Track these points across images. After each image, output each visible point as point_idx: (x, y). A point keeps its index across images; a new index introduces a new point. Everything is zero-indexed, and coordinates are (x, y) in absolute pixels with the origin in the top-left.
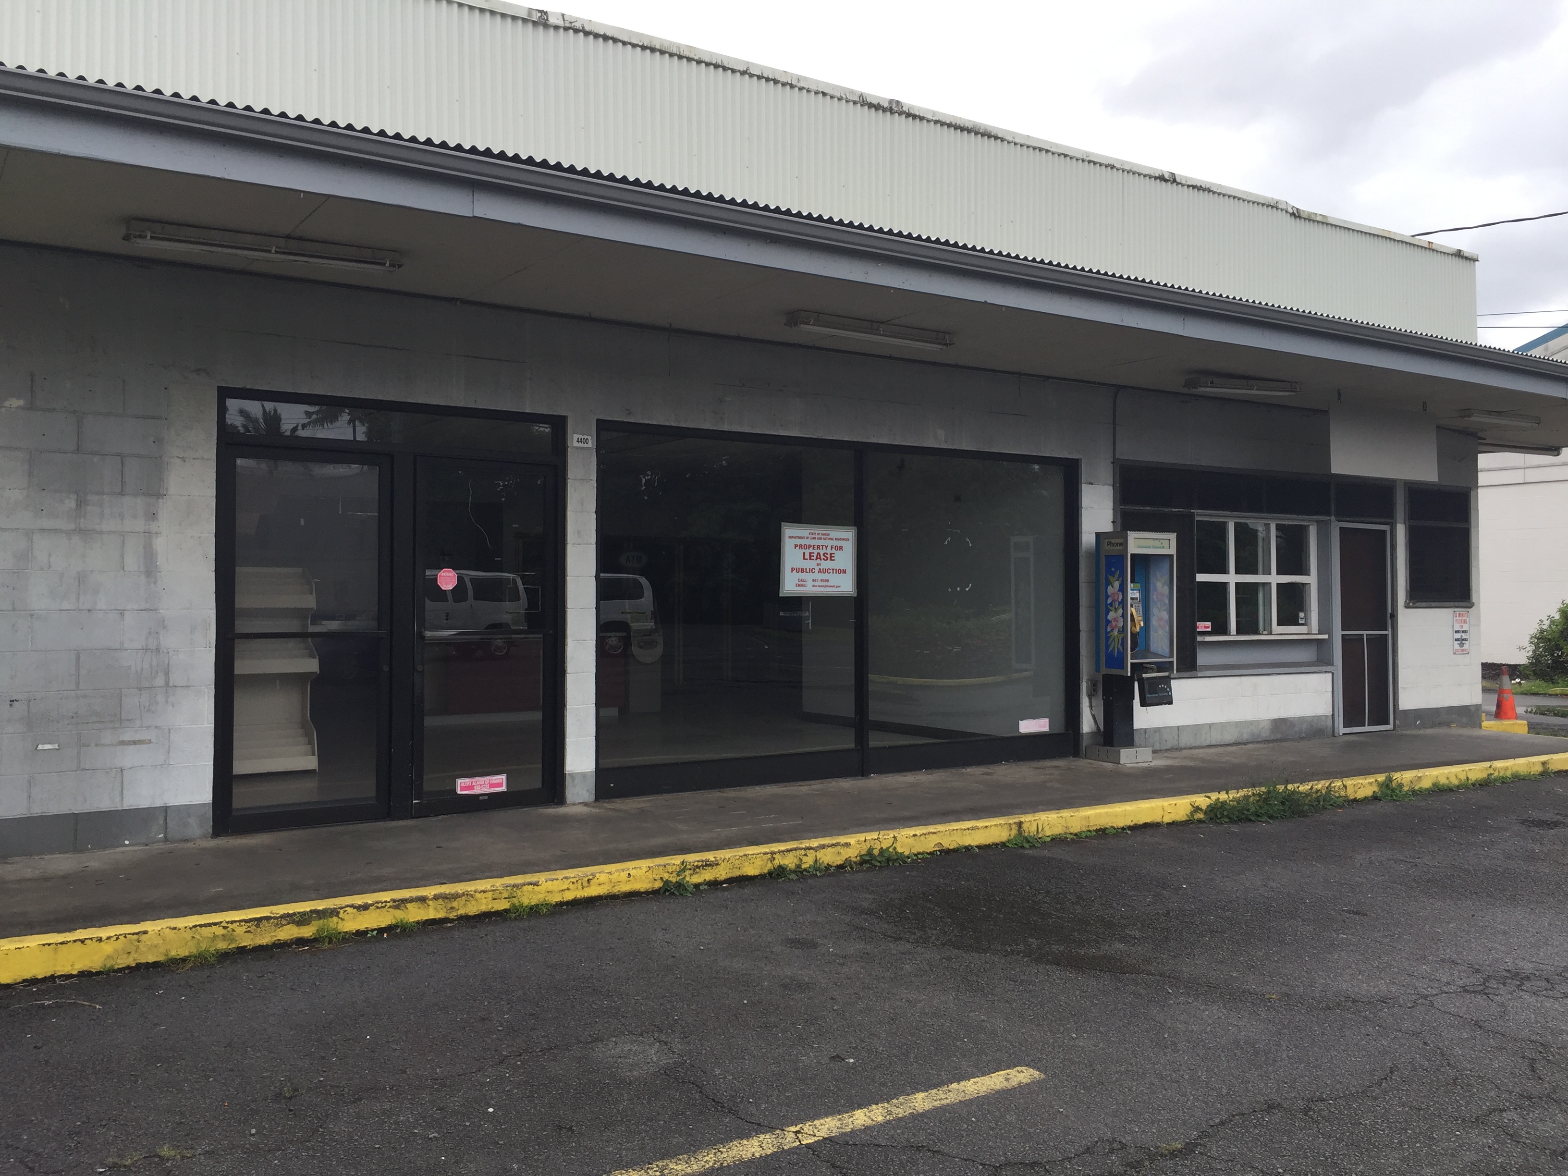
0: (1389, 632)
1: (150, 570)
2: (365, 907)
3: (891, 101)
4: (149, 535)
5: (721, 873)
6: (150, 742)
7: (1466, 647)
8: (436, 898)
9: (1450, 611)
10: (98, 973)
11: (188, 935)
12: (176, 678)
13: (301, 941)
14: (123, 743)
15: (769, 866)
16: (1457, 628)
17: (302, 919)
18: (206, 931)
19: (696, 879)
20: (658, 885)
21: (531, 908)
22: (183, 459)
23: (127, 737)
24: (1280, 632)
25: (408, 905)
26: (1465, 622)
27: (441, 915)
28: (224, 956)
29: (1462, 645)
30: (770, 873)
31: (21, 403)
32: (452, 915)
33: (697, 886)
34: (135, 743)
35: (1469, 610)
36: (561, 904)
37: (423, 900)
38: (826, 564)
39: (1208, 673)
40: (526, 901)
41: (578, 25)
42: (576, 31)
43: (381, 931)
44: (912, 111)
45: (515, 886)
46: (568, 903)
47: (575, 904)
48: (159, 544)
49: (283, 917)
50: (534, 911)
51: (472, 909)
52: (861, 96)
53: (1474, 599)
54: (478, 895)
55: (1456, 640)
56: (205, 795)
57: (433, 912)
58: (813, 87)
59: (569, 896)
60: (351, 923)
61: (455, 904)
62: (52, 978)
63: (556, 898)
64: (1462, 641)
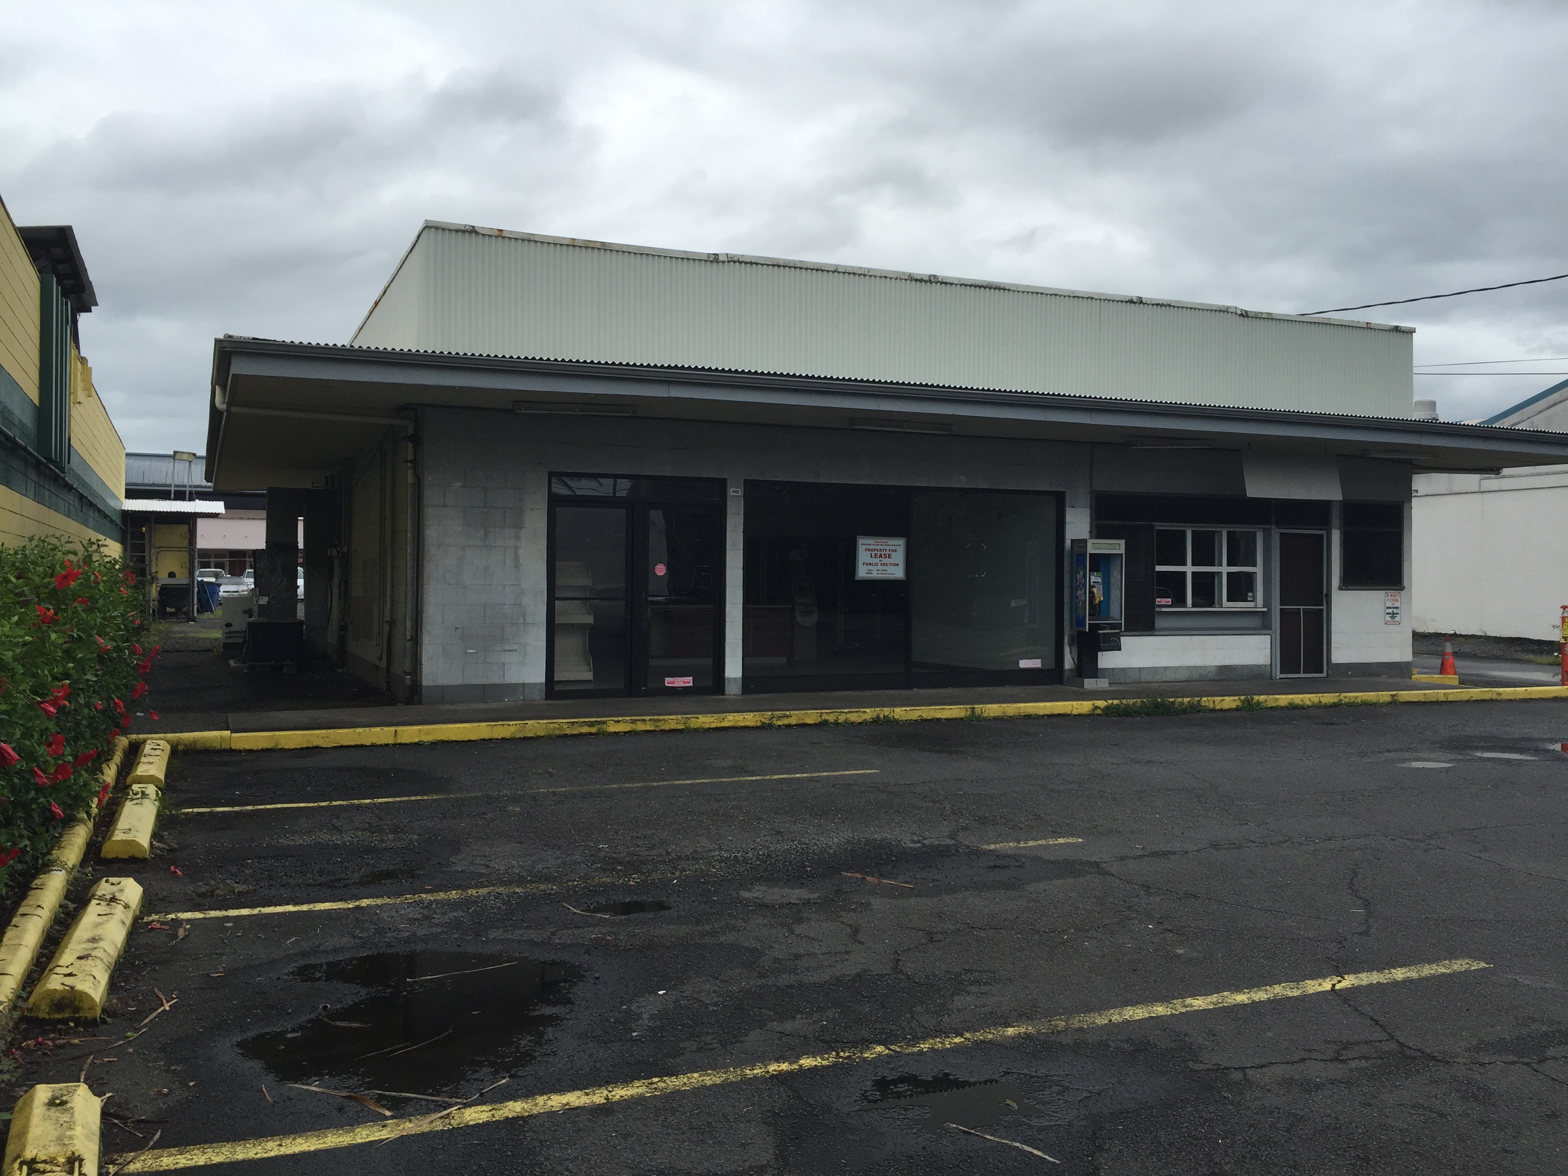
0: (1325, 607)
1: (517, 566)
2: (619, 721)
3: (930, 276)
4: (516, 548)
5: (793, 721)
6: (516, 650)
7: (1398, 618)
8: (650, 720)
9: (1383, 592)
10: (509, 739)
11: (544, 726)
12: (529, 619)
13: (591, 734)
14: (504, 651)
15: (820, 719)
16: (1389, 604)
17: (591, 724)
18: (552, 726)
19: (779, 723)
20: (759, 724)
21: (695, 729)
22: (532, 509)
23: (506, 648)
24: (1228, 605)
25: (638, 722)
26: (1397, 600)
27: (652, 728)
28: (559, 737)
29: (1393, 617)
30: (820, 723)
31: (460, 484)
32: (657, 729)
33: (779, 726)
34: (510, 651)
35: (1401, 592)
36: (709, 729)
37: (644, 720)
38: (885, 561)
39: (1164, 633)
40: (692, 726)
41: (736, 259)
42: (735, 262)
43: (625, 733)
44: (944, 281)
45: (687, 718)
46: (713, 729)
47: (716, 729)
48: (521, 552)
49: (583, 722)
50: (696, 730)
51: (667, 727)
52: (910, 275)
53: (1406, 583)
54: (670, 721)
55: (1387, 614)
56: (542, 679)
57: (648, 727)
58: (878, 274)
59: (714, 725)
60: (613, 728)
61: (659, 724)
62: (491, 739)
63: (708, 726)
64: (1393, 615)
